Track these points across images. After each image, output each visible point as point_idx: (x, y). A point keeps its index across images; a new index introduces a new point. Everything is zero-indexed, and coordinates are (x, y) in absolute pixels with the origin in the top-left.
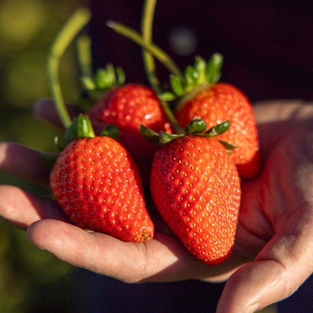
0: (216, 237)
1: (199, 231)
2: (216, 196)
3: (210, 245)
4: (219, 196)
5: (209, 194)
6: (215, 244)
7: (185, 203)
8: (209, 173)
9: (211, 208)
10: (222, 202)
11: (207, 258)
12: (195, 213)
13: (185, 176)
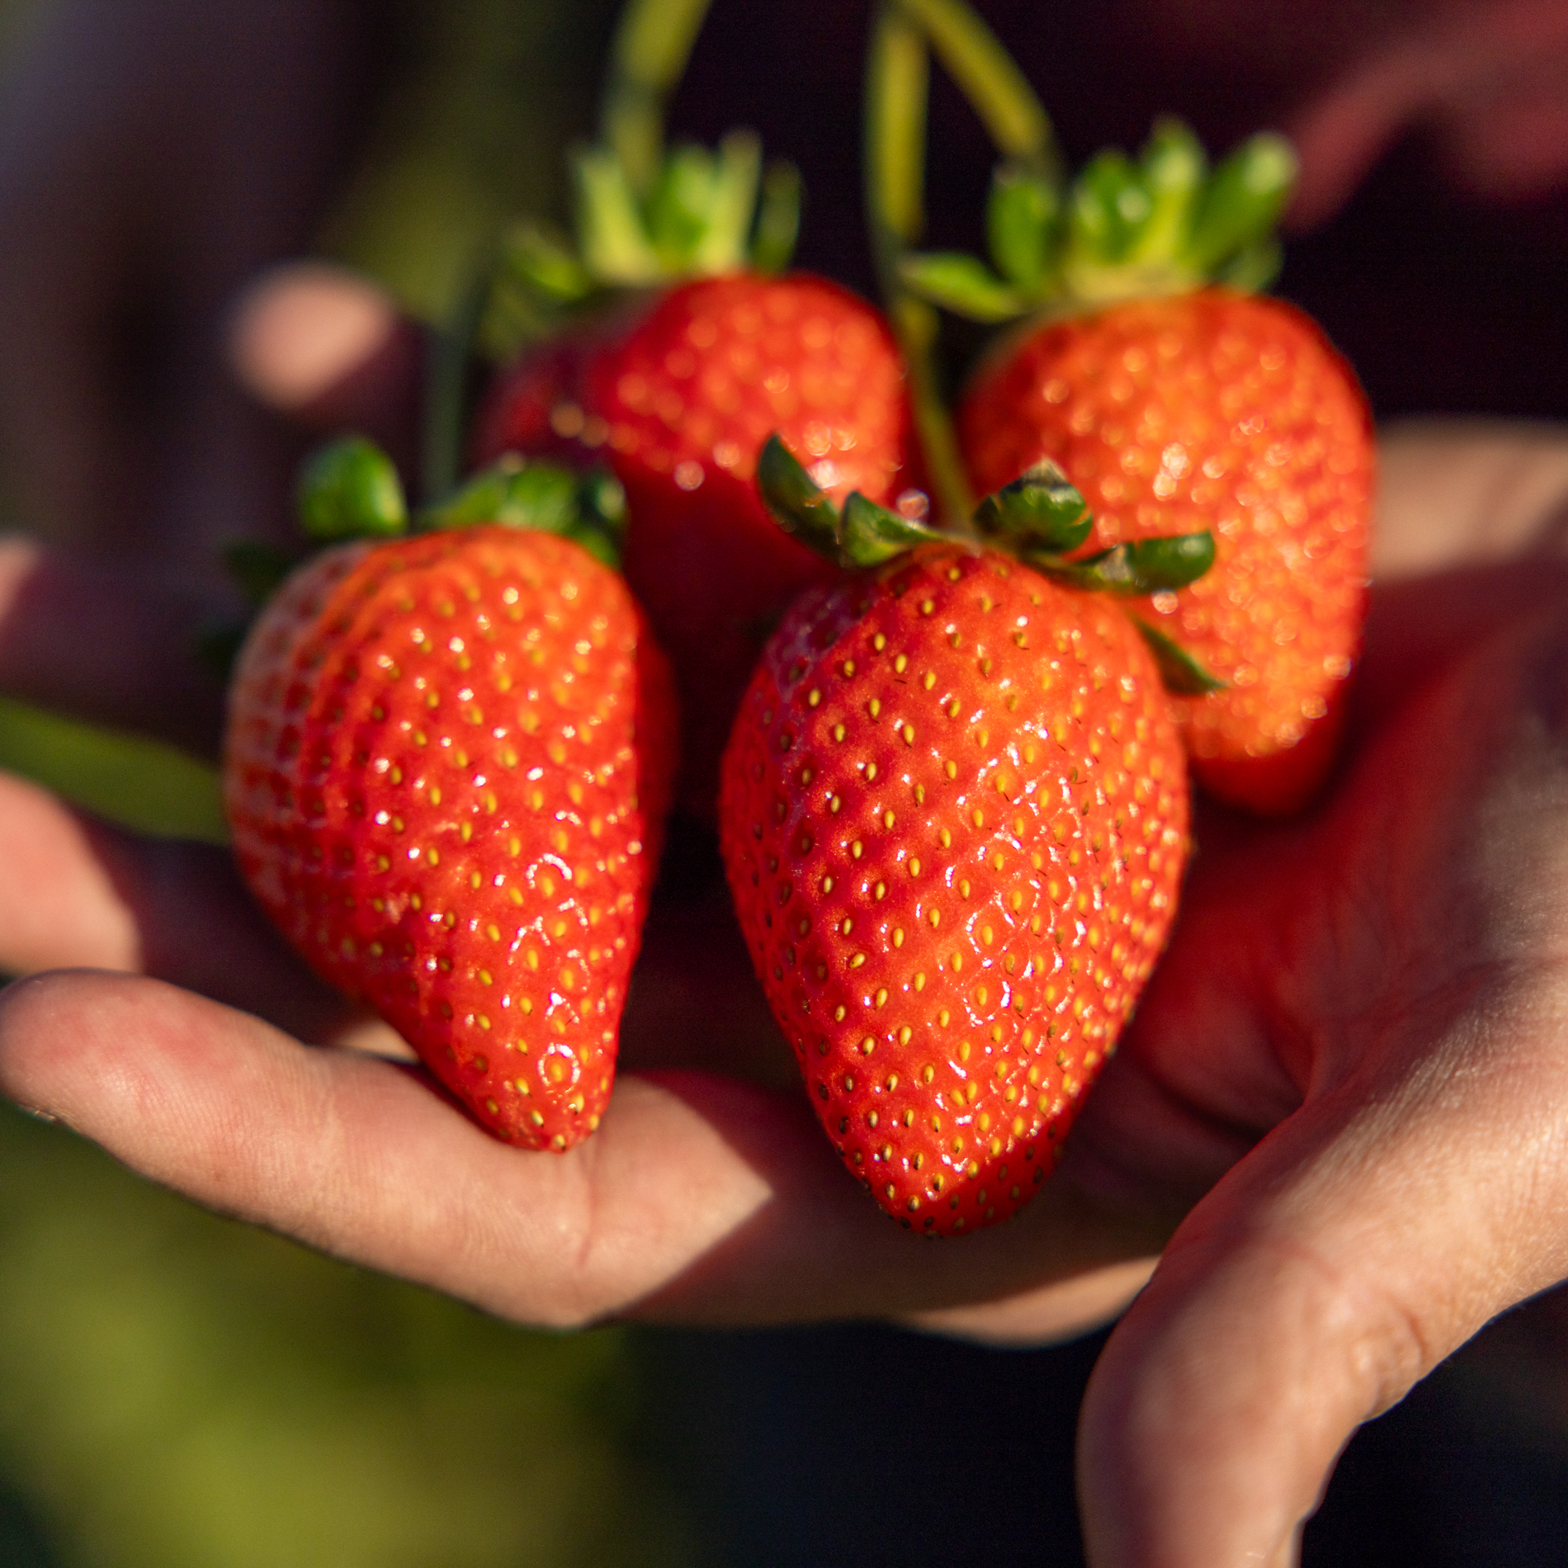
0: (973, 1090)
1: (898, 1036)
2: (1035, 884)
3: (930, 1121)
4: (1044, 890)
5: (1000, 865)
6: (960, 1121)
7: (867, 873)
8: (1031, 758)
9: (989, 937)
10: (1057, 923)
11: (900, 1182)
12: (899, 938)
13: (907, 744)
